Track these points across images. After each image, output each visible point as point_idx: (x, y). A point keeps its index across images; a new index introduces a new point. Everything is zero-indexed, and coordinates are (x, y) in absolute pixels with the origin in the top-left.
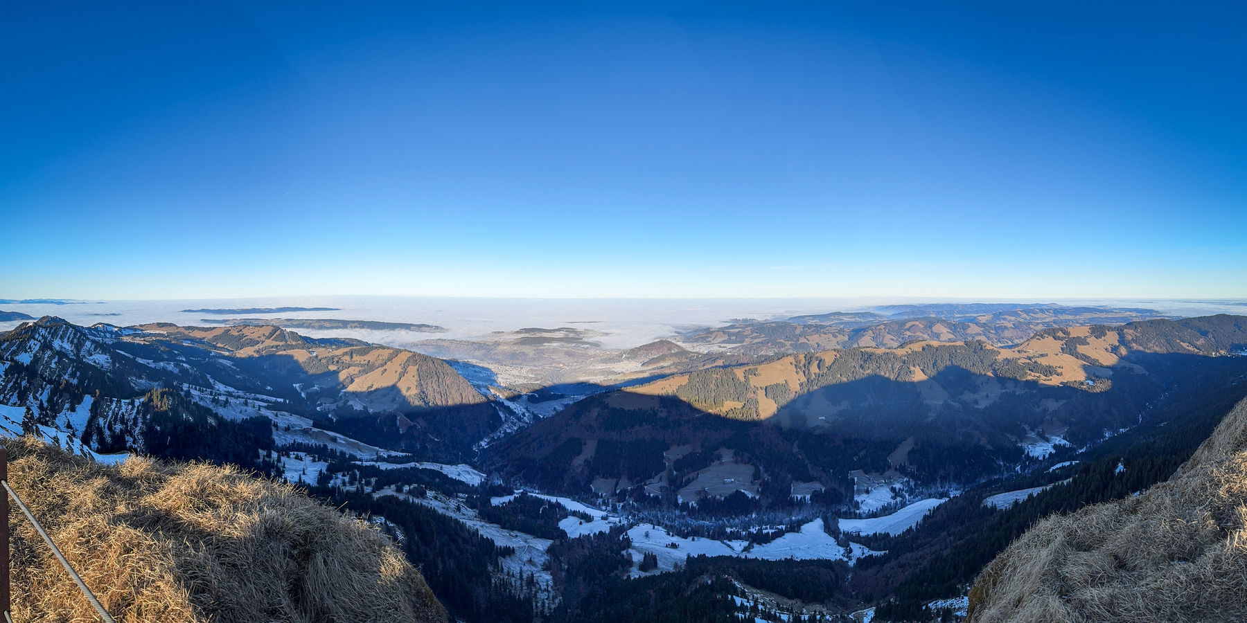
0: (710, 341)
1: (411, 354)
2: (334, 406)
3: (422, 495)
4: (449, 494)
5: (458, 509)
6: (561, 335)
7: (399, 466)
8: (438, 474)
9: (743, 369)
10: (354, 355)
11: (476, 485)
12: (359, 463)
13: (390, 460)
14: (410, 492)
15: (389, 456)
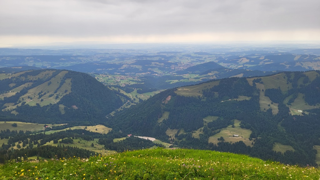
0: (238, 63)
1: (68, 72)
2: (15, 107)
3: (71, 142)
4: (88, 139)
5: (93, 145)
6: (157, 59)
7: (59, 131)
8: (84, 131)
9: (253, 79)
11: (106, 133)
13: (54, 129)
14: (62, 142)
15: (53, 127)
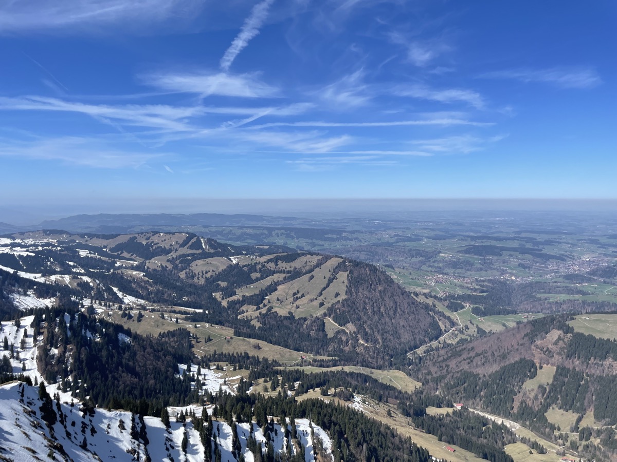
1: (341, 260)
3: (349, 398)
4: (379, 399)
5: (389, 414)
7: (324, 370)
8: (368, 378)
10: (280, 262)
12: (281, 368)
14: (336, 395)
15: (315, 361)
